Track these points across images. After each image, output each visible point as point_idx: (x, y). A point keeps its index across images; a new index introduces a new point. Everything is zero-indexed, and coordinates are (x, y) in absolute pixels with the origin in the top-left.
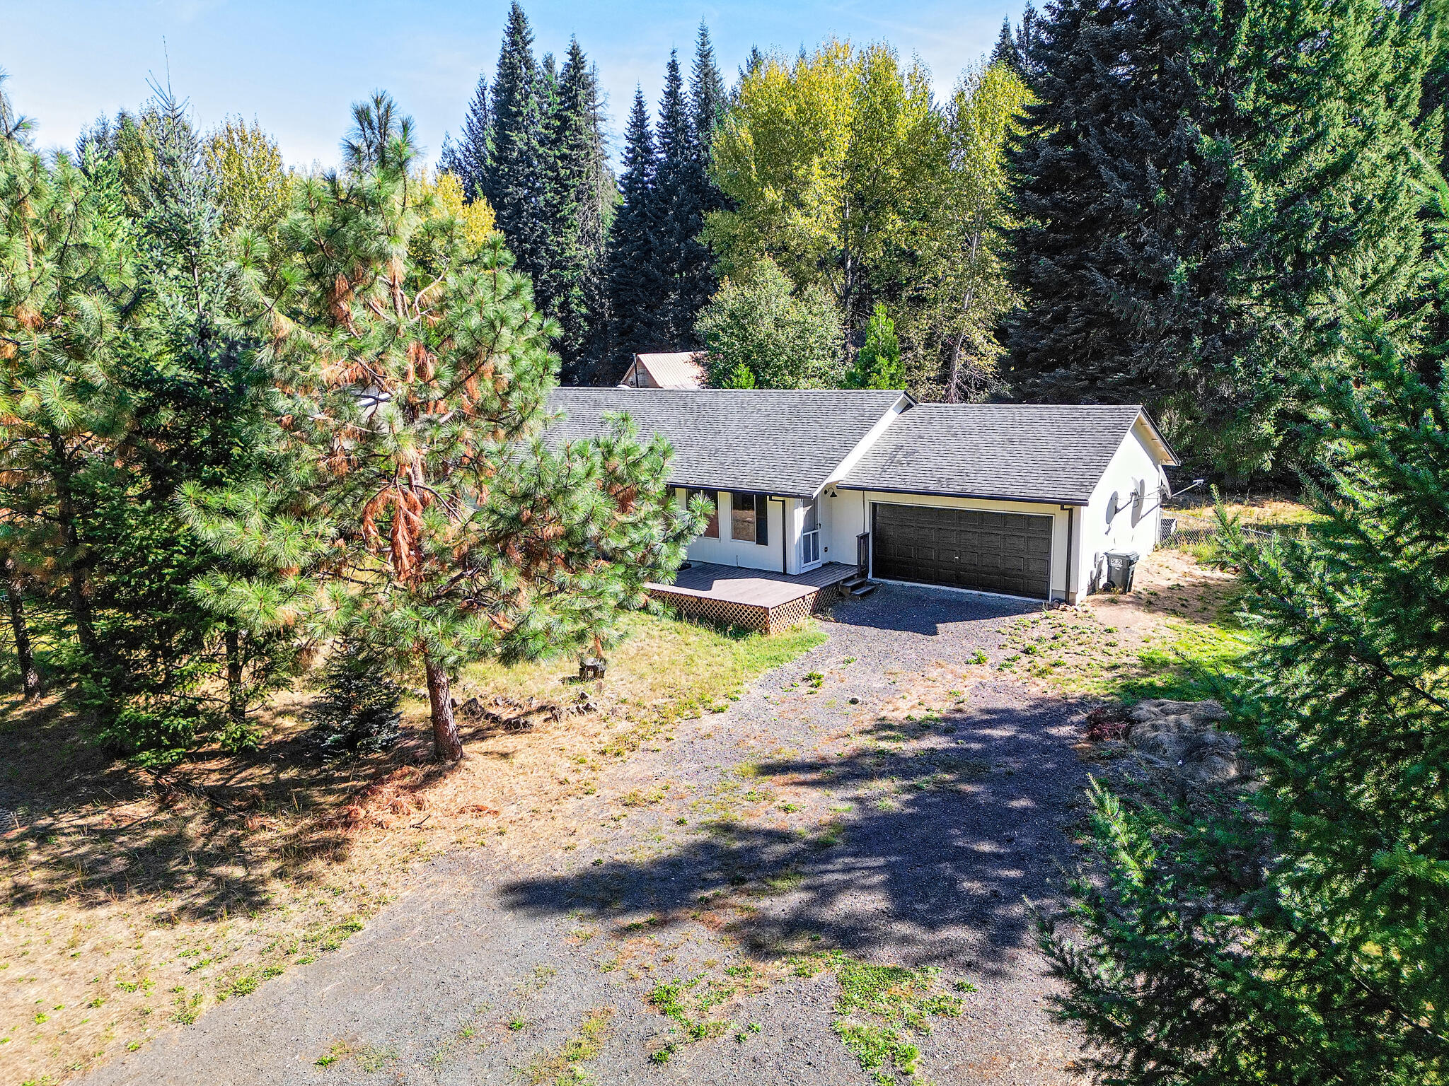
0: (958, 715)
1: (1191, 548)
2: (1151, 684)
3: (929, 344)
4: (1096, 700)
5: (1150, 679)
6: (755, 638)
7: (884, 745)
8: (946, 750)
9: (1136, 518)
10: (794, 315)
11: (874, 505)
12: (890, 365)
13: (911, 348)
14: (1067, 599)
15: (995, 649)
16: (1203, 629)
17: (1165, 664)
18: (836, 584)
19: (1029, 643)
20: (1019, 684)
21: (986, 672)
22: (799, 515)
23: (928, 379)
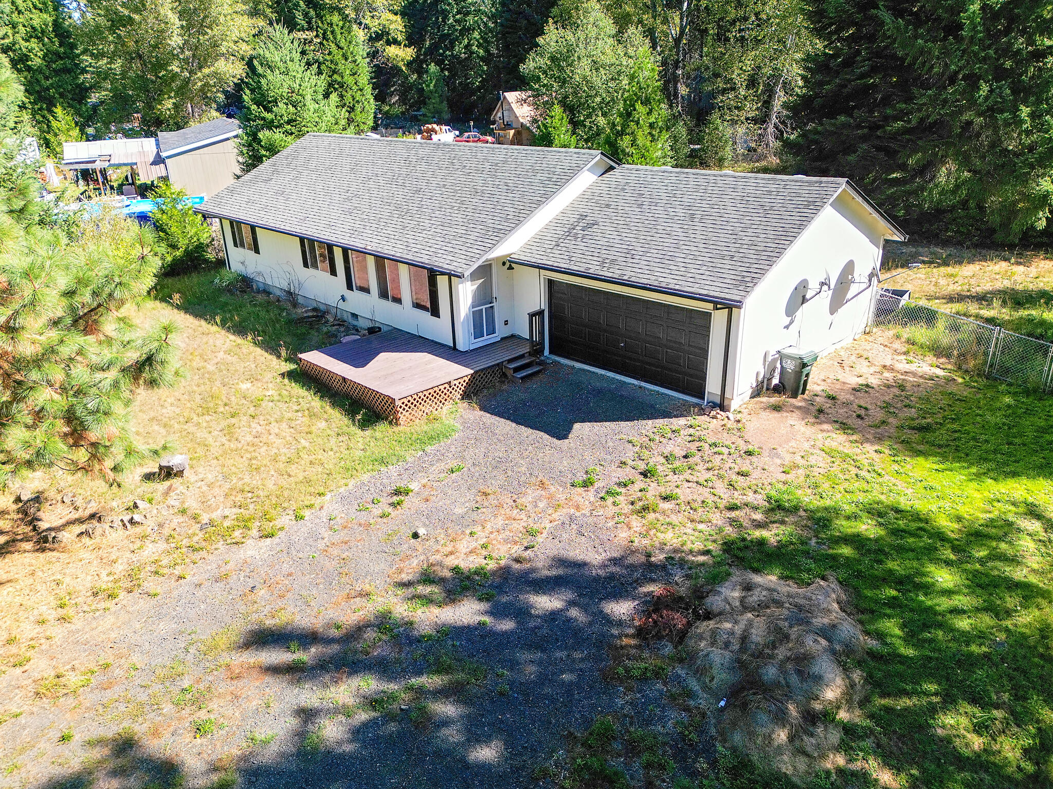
1: (908, 331)
5: (765, 533)
6: (381, 429)
9: (837, 302)
11: (551, 283)
13: (733, 89)
14: (721, 405)
15: (613, 467)
16: (867, 454)
17: (794, 510)
18: (498, 364)
19: (655, 462)
20: (611, 523)
21: (586, 500)
22: (466, 291)
23: (747, 119)
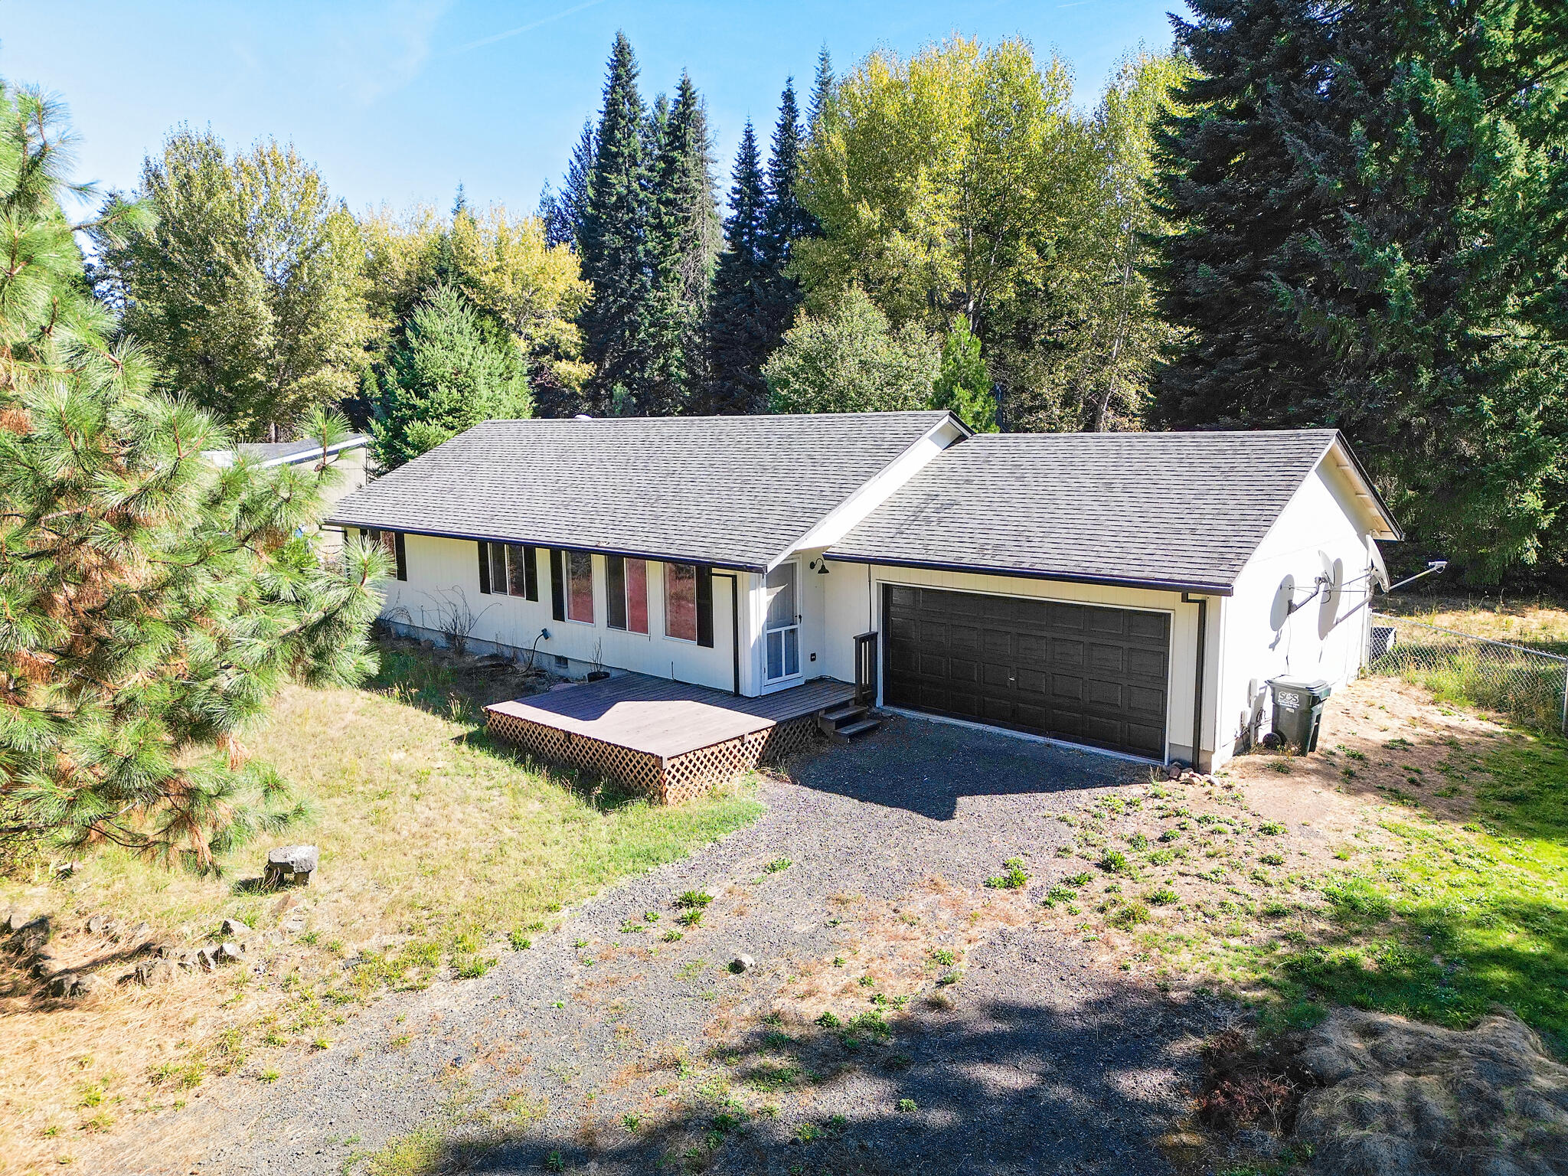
0: (930, 1017)
1: (1423, 675)
2: (1350, 965)
3: (1067, 401)
4: (1228, 1000)
5: (1348, 952)
6: (637, 811)
9: (1327, 623)
10: (884, 356)
11: (887, 590)
12: (973, 399)
14: (1195, 763)
15: (1049, 857)
16: (1454, 833)
18: (811, 715)
19: (1114, 847)
20: (1076, 942)
21: (1019, 905)
22: (759, 602)
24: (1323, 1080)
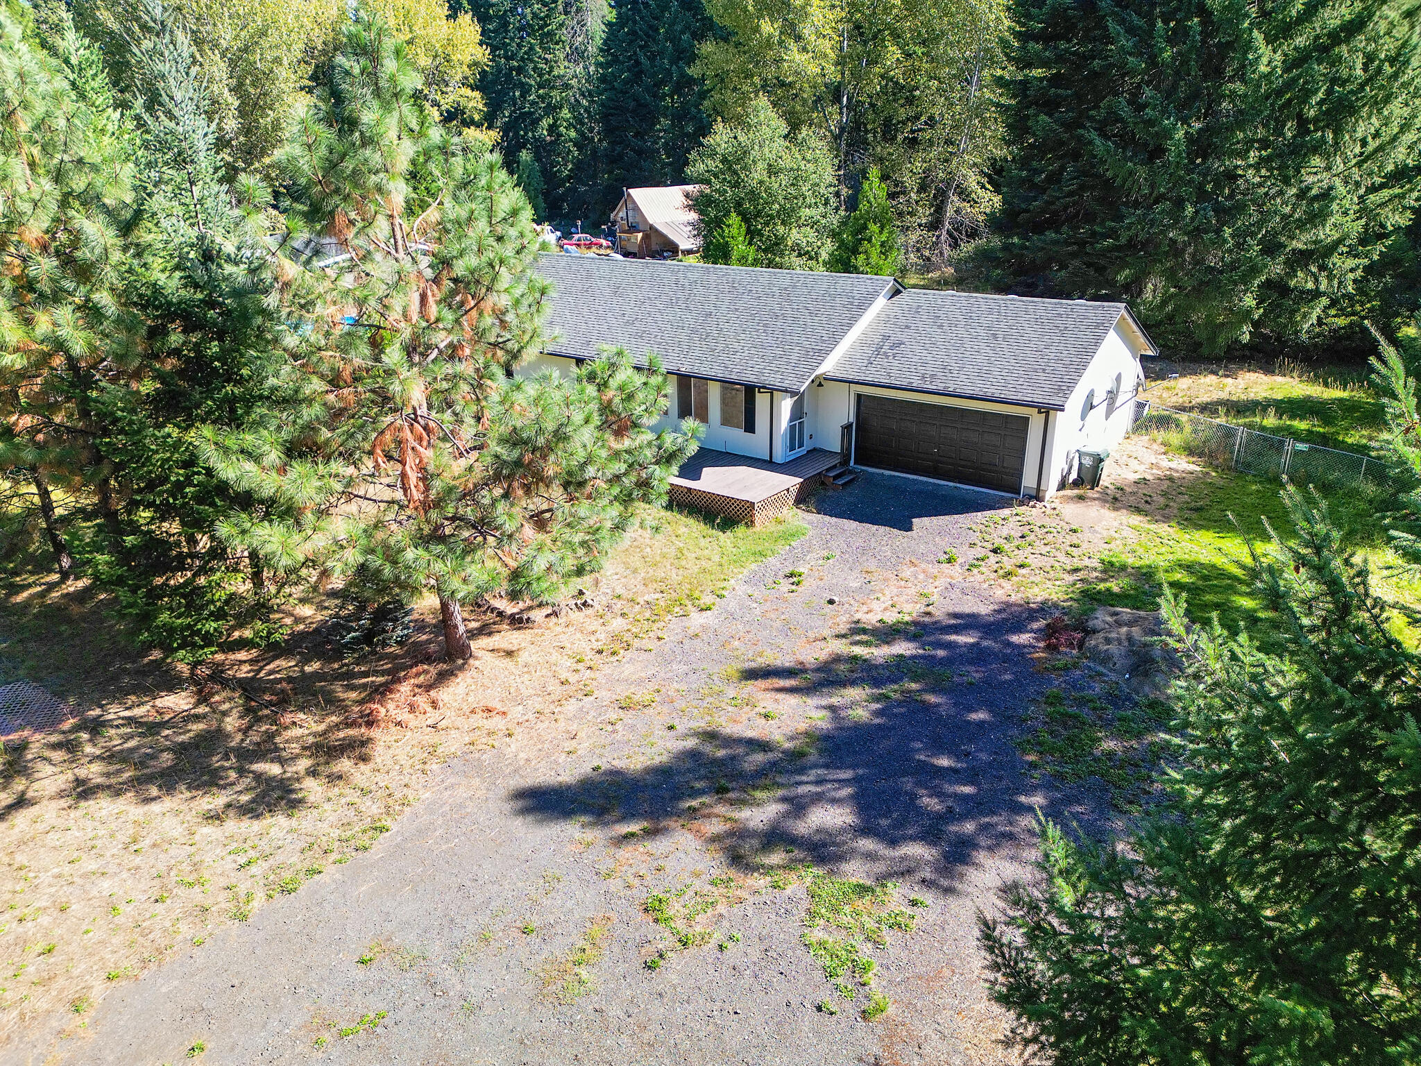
0: (927, 619)
1: (1161, 435)
2: (1108, 590)
3: (923, 188)
4: (1056, 606)
5: (1108, 585)
6: (741, 530)
7: (858, 650)
8: (913, 657)
9: (1110, 410)
10: (787, 162)
11: (859, 397)
12: (881, 232)
13: (904, 193)
14: (1037, 496)
15: (966, 548)
16: (1163, 529)
17: (1123, 568)
18: (819, 474)
19: (998, 542)
20: (985, 586)
21: (956, 571)
22: (786, 406)
23: (920, 225)
24: (1095, 631)
